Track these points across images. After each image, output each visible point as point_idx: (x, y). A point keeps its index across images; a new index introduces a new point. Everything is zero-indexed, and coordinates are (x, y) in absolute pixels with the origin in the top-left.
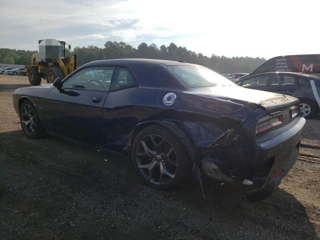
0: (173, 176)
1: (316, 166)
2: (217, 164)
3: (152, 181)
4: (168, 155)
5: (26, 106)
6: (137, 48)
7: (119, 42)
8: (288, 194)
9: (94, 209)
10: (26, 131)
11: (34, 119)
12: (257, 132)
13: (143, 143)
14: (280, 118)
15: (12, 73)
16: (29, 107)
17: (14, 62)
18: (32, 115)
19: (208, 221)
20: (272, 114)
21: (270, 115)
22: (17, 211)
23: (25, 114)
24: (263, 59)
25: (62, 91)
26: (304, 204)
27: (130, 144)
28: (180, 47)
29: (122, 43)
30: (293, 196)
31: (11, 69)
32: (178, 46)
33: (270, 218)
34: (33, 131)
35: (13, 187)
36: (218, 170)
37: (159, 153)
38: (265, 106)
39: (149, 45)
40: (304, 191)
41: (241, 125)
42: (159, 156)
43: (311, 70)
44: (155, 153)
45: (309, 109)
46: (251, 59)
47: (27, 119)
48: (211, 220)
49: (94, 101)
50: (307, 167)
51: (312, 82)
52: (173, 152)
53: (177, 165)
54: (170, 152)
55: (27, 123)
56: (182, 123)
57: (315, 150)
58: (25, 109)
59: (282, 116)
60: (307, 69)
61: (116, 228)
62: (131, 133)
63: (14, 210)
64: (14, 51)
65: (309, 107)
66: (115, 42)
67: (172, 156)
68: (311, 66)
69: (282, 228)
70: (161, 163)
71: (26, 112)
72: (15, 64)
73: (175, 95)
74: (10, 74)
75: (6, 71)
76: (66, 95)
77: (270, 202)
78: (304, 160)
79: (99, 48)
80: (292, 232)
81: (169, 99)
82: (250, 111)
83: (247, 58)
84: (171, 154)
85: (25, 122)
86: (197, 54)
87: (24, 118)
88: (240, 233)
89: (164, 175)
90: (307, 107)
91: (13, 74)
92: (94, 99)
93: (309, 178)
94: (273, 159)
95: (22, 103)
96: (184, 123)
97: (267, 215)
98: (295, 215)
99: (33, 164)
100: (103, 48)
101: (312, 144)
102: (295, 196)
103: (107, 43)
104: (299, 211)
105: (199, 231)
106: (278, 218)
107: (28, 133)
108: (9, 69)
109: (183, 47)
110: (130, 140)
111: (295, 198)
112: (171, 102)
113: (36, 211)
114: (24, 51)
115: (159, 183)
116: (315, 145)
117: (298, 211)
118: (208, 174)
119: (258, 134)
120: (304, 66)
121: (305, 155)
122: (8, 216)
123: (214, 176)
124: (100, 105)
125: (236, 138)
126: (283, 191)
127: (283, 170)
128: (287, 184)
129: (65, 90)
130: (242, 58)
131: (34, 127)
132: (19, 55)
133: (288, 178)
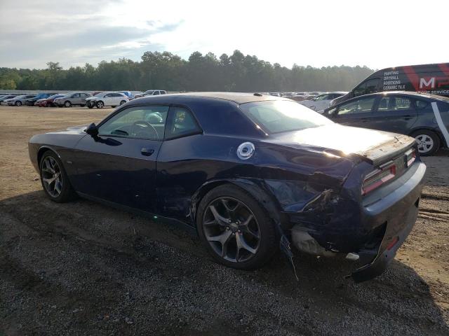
0: (254, 251)
1: (442, 225)
2: (312, 235)
3: (226, 258)
4: (246, 223)
5: (48, 159)
6: (187, 60)
7: (162, 52)
8: (405, 267)
9: (155, 298)
10: (50, 193)
11: (60, 177)
12: (363, 192)
13: (213, 209)
14: (392, 169)
15: (14, 103)
16: (51, 160)
17: (15, 87)
18: (57, 170)
19: (303, 309)
20: (381, 167)
21: (379, 168)
22: (55, 307)
23: (47, 170)
24: (365, 69)
25: (98, 139)
26: (426, 281)
27: (194, 209)
28: (248, 56)
29: (166, 54)
30: (412, 269)
31: (13, 97)
32: (245, 55)
33: (384, 301)
34: (59, 192)
35: (45, 273)
36: (313, 242)
37: (234, 221)
38: (372, 158)
39: (204, 55)
40: (426, 261)
41: (342, 185)
42: (234, 225)
43: (433, 86)
44: (228, 221)
45: (431, 143)
46: (348, 68)
47: (50, 176)
48: (307, 307)
49: (144, 154)
50: (430, 228)
51: (434, 105)
52: (253, 220)
53: (258, 237)
54: (249, 220)
55: (50, 181)
56: (264, 182)
57: (440, 202)
58: (47, 163)
59: (394, 166)
60: (427, 85)
61: (186, 324)
62: (196, 195)
63: (52, 305)
64: (15, 70)
65: (431, 139)
66: (156, 53)
67: (253, 225)
68: (433, 80)
69: (400, 315)
70: (237, 234)
71: (48, 167)
72: (16, 89)
73: (253, 146)
74: (12, 105)
75: (6, 100)
76: (104, 144)
77: (382, 280)
78: (425, 218)
79: (135, 61)
80: (412, 320)
81: (245, 150)
82: (353, 166)
83: (343, 67)
84: (250, 222)
85: (47, 180)
86: (273, 65)
87: (46, 175)
88: (345, 324)
89: (243, 250)
90: (427, 140)
91: (16, 105)
92: (143, 150)
93: (433, 243)
94: (385, 225)
95: (42, 155)
96: (266, 181)
97: (379, 298)
98: (415, 296)
99: (65, 239)
100: (139, 62)
101: (436, 193)
102: (415, 270)
103: (145, 55)
104: (421, 291)
105: (292, 324)
106: (393, 301)
107: (52, 196)
108: (9, 98)
109: (252, 56)
110: (194, 205)
111: (415, 273)
112: (248, 155)
113: (80, 305)
114: (28, 70)
115: (235, 261)
116: (440, 194)
117: (419, 290)
118: (301, 247)
119: (364, 195)
120: (423, 81)
121: (427, 210)
122: (44, 314)
123: (308, 249)
124: (152, 158)
125: (335, 201)
126: (398, 263)
127: (398, 239)
128: (404, 253)
129: (102, 137)
130: (335, 68)
131: (60, 187)
132: (21, 76)
133: (406, 245)
